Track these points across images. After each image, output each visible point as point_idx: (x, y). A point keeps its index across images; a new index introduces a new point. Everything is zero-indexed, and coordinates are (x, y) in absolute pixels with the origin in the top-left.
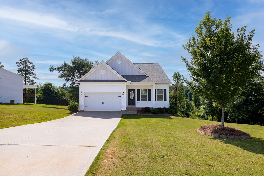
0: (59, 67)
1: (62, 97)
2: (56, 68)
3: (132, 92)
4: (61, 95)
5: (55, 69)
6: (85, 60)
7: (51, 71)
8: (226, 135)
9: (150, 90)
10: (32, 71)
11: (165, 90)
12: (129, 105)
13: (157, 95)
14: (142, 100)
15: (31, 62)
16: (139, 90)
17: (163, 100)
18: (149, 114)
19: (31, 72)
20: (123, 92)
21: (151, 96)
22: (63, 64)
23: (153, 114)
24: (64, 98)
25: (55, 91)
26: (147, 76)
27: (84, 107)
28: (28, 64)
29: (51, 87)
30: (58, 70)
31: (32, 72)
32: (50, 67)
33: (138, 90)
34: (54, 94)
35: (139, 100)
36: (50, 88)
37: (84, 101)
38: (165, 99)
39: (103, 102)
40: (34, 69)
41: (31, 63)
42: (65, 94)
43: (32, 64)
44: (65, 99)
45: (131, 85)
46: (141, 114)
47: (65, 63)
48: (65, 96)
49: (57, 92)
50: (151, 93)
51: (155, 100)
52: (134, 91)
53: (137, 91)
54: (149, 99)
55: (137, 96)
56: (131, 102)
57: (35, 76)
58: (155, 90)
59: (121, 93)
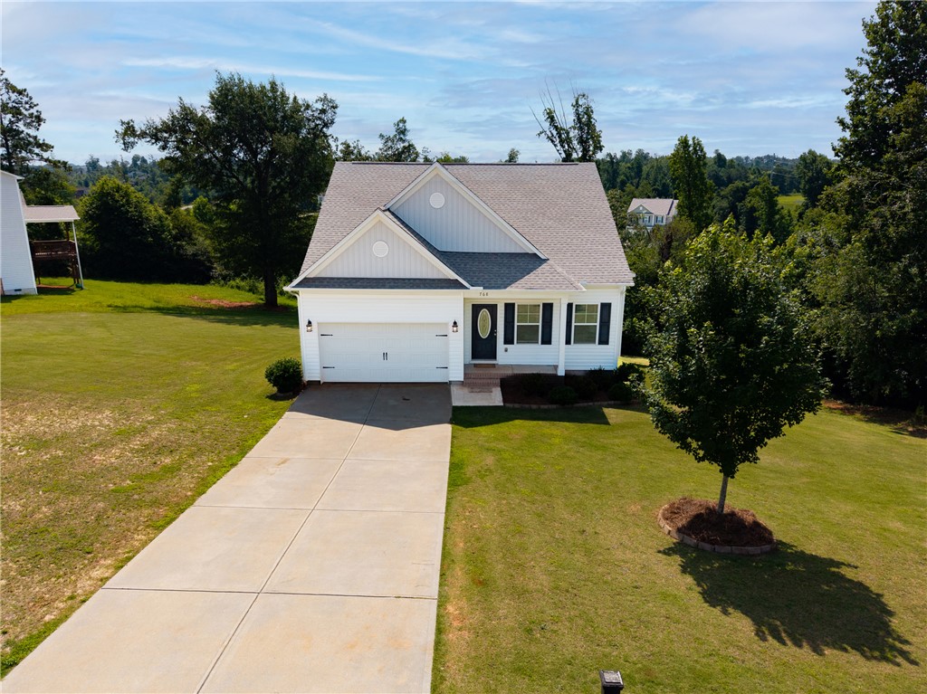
0: (158, 124)
1: (180, 247)
2: (143, 128)
3: (485, 312)
4: (176, 238)
5: (143, 135)
6: (268, 87)
7: (124, 144)
8: (713, 544)
9: (551, 306)
10: (32, 132)
11: (606, 308)
12: (473, 358)
13: (575, 326)
14: (522, 340)
15: (20, 87)
16: (509, 308)
17: (595, 342)
18: (542, 406)
19: (28, 134)
20: (455, 323)
21: (553, 329)
22: (176, 110)
23: (554, 406)
24: (190, 250)
25: (147, 218)
26: (543, 257)
27: (319, 371)
28: (10, 99)
29: (128, 203)
30: (157, 140)
31: (35, 138)
32: (121, 129)
33: (506, 305)
34: (143, 233)
35: (509, 340)
36: (123, 206)
37: (318, 353)
38: (604, 340)
39: (385, 355)
40: (39, 119)
41: (20, 93)
42: (191, 234)
43: (26, 99)
44: (194, 255)
45: (482, 296)
46: (517, 406)
47: (184, 108)
48: (191, 240)
49: (158, 223)
50: (554, 319)
51: (568, 342)
52: (492, 309)
53: (503, 312)
54: (547, 340)
55: (503, 326)
56: (482, 348)
57: (49, 152)
58: (570, 306)
59: (446, 324)
